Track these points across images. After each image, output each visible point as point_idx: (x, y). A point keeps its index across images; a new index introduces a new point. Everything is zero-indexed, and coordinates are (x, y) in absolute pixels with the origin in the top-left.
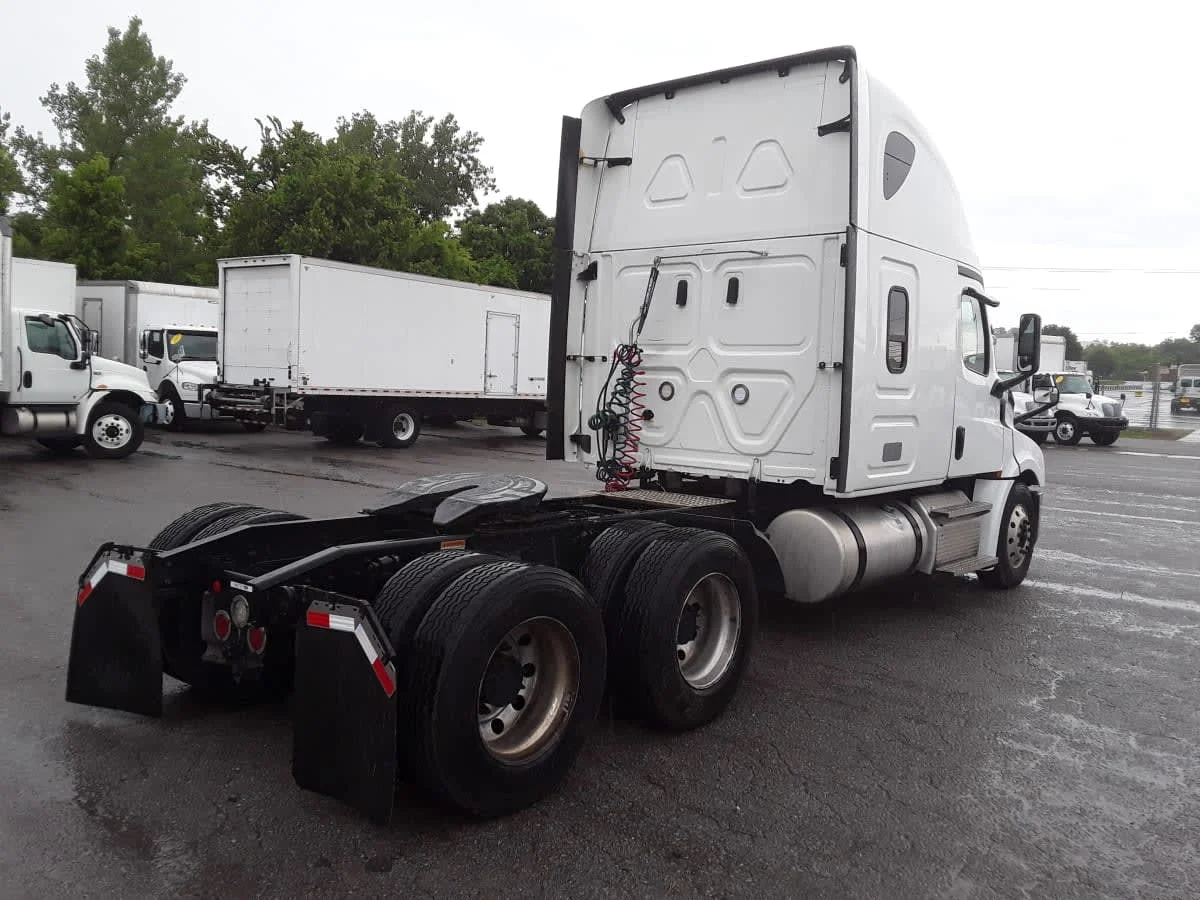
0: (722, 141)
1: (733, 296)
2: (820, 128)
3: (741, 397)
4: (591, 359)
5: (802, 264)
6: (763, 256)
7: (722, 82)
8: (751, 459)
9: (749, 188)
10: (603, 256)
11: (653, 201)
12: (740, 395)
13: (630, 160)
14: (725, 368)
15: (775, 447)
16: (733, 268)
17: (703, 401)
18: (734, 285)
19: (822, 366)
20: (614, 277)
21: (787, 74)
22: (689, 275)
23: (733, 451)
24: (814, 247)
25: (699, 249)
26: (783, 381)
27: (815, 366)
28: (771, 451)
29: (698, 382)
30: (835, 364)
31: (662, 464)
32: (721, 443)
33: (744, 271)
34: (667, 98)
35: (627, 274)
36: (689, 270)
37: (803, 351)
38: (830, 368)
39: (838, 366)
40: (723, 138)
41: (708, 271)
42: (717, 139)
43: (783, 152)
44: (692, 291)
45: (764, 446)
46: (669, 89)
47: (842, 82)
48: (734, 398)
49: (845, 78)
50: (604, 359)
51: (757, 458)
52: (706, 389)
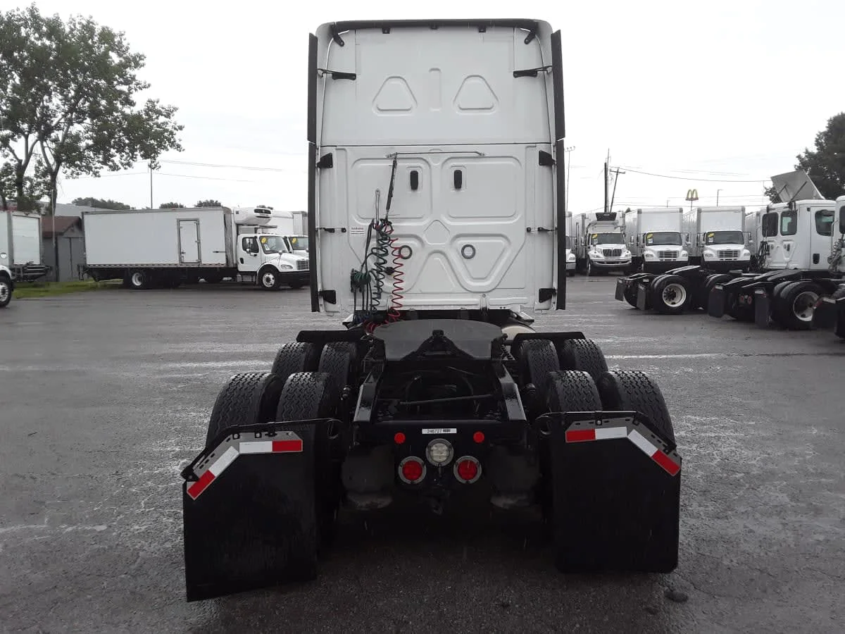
0: (437, 72)
1: (458, 183)
2: (515, 72)
3: (468, 253)
4: (332, 231)
5: (510, 162)
6: (481, 156)
7: (432, 29)
8: (478, 295)
9: (465, 107)
10: (337, 149)
11: (379, 110)
12: (468, 252)
13: (355, 75)
14: (455, 234)
15: (498, 285)
16: (457, 164)
17: (438, 258)
18: (458, 176)
19: (529, 230)
20: (349, 166)
21: (484, 31)
22: (420, 167)
23: (464, 291)
24: (519, 151)
25: (428, 149)
26: (500, 241)
27: (524, 231)
28: (495, 288)
29: (432, 244)
30: (539, 228)
32: (454, 286)
33: (468, 168)
34: (384, 33)
35: (361, 165)
36: (420, 164)
37: (515, 220)
38: (535, 231)
39: (541, 230)
40: (438, 70)
41: (436, 164)
42: (432, 70)
43: (488, 85)
44: (422, 179)
45: (489, 286)
46: (386, 27)
47: (526, 43)
48: (463, 254)
49: (530, 41)
50: (344, 230)
51: (484, 294)
52: (440, 249)
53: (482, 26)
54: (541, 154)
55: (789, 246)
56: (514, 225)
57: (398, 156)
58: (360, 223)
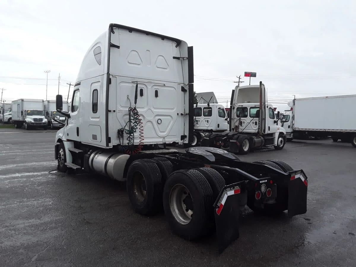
0: (149, 52)
1: (157, 95)
2: (173, 57)
4: (110, 111)
5: (173, 89)
6: (165, 86)
7: (147, 35)
8: (162, 138)
9: (158, 67)
10: (113, 77)
11: (129, 63)
13: (119, 47)
14: (156, 115)
15: (168, 134)
16: (156, 88)
17: (149, 124)
18: (156, 92)
19: (178, 114)
20: (118, 84)
23: (158, 137)
24: (175, 85)
25: (147, 81)
26: (169, 117)
27: (176, 114)
29: (148, 118)
31: (137, 143)
32: (155, 135)
33: (160, 89)
34: (129, 32)
35: (122, 84)
36: (144, 86)
37: (173, 111)
38: (180, 114)
39: (182, 114)
40: (149, 51)
41: (149, 87)
42: (147, 50)
43: (165, 60)
44: (144, 92)
45: (166, 135)
46: (131, 30)
47: (176, 47)
48: (158, 122)
49: (177, 47)
50: (114, 111)
51: (164, 138)
52: (150, 120)
53: (163, 38)
54: (182, 87)
55: (208, 120)
56: (173, 112)
57: (138, 83)
58: (121, 109)
